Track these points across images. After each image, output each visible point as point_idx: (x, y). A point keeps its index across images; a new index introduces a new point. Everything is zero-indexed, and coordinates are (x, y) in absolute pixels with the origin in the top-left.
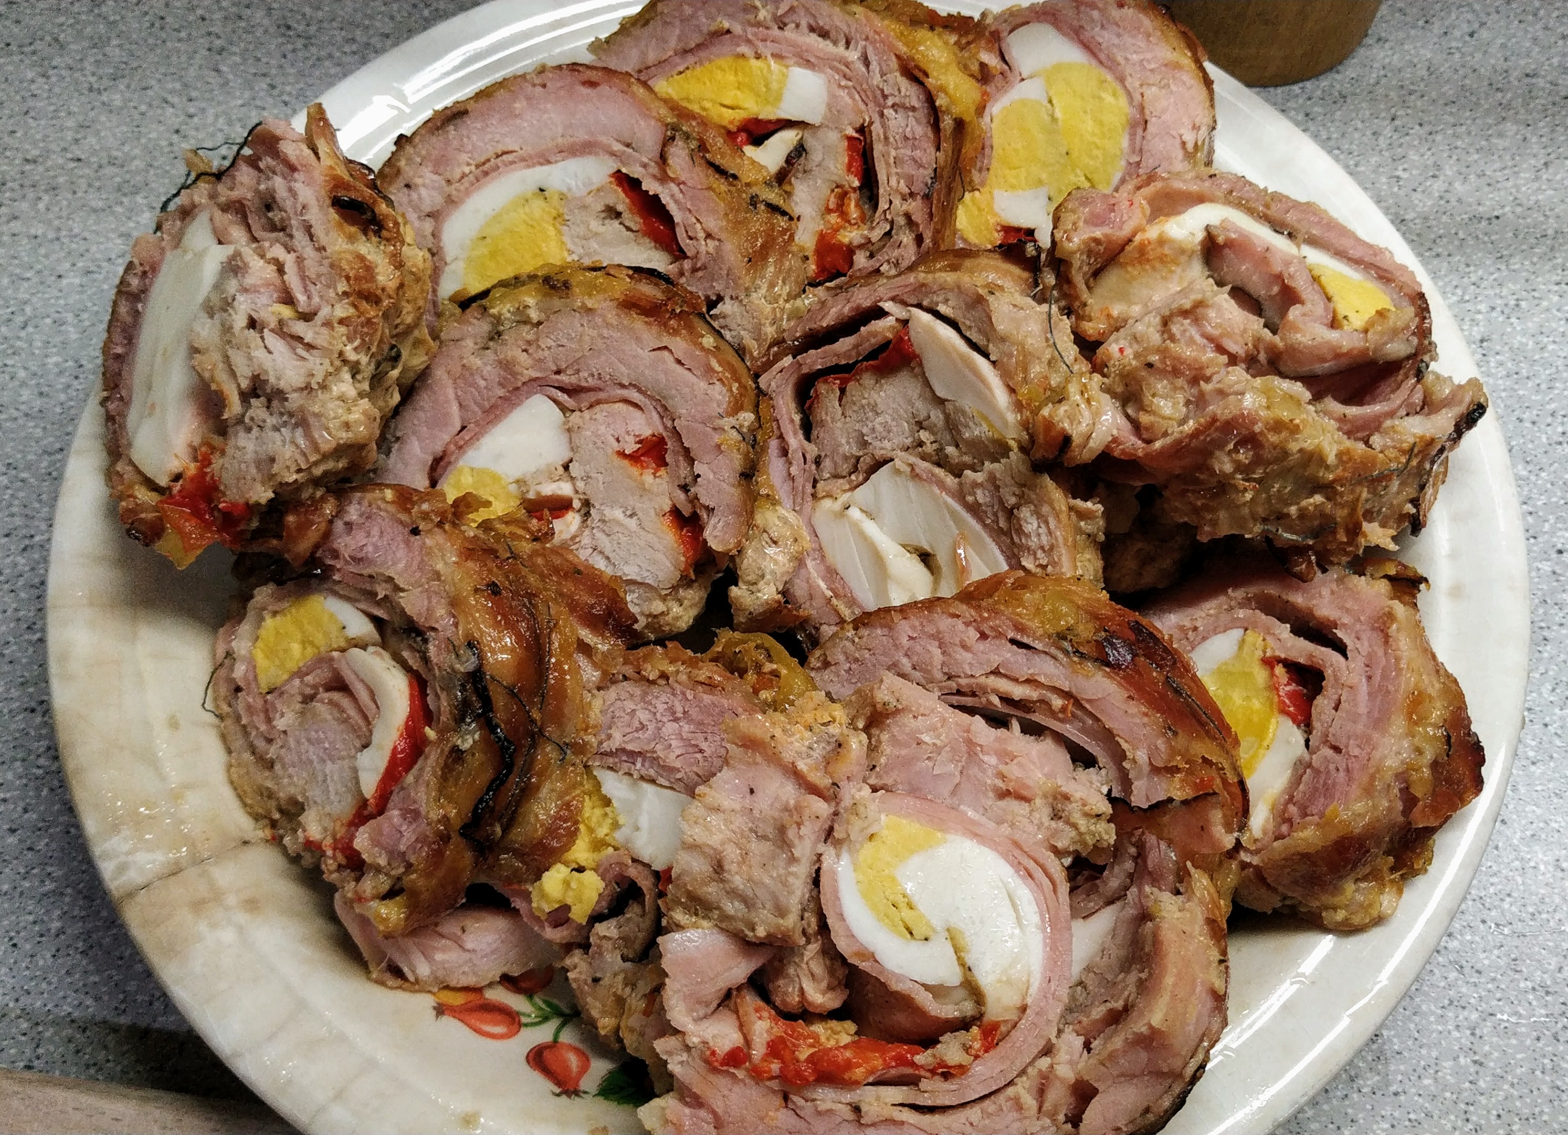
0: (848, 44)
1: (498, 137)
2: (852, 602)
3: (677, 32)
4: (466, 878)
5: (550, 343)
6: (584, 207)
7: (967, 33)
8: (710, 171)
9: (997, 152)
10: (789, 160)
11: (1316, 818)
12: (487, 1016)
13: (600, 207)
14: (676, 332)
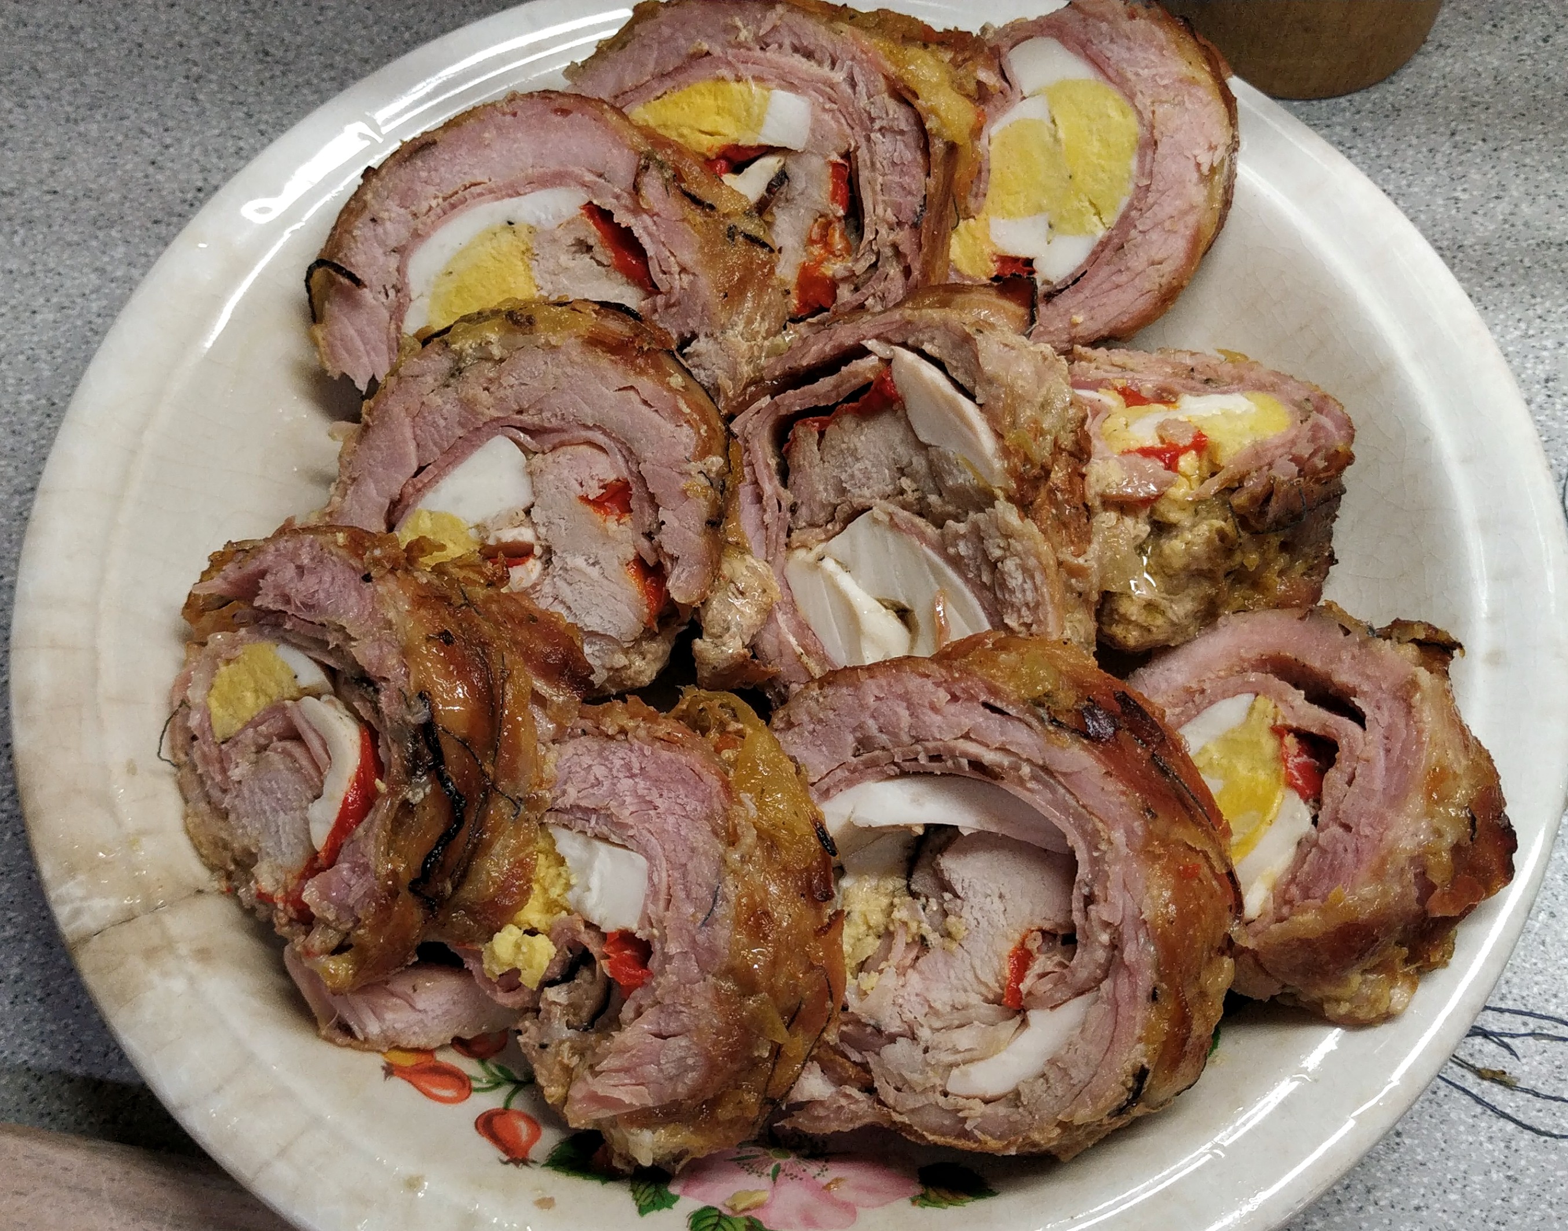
0: (833, 64)
1: (466, 169)
2: (824, 659)
3: (655, 55)
4: (416, 935)
5: (512, 381)
6: (554, 241)
7: (963, 50)
8: (686, 201)
9: (995, 177)
10: (770, 188)
11: (1318, 902)
12: (437, 1079)
13: (571, 241)
14: (642, 372)
